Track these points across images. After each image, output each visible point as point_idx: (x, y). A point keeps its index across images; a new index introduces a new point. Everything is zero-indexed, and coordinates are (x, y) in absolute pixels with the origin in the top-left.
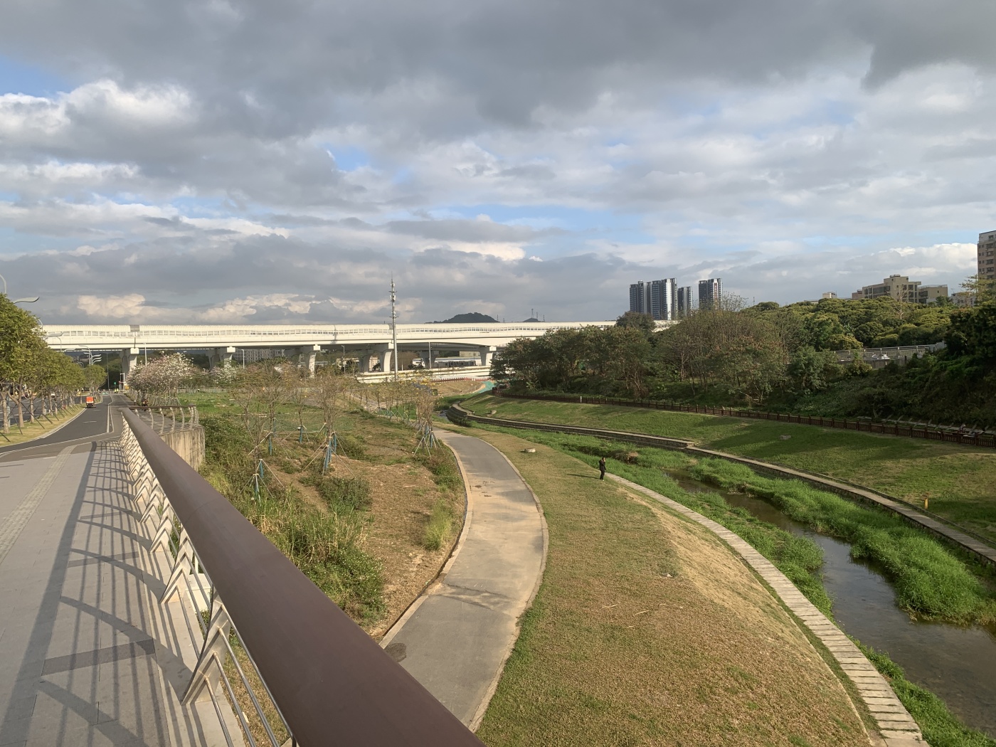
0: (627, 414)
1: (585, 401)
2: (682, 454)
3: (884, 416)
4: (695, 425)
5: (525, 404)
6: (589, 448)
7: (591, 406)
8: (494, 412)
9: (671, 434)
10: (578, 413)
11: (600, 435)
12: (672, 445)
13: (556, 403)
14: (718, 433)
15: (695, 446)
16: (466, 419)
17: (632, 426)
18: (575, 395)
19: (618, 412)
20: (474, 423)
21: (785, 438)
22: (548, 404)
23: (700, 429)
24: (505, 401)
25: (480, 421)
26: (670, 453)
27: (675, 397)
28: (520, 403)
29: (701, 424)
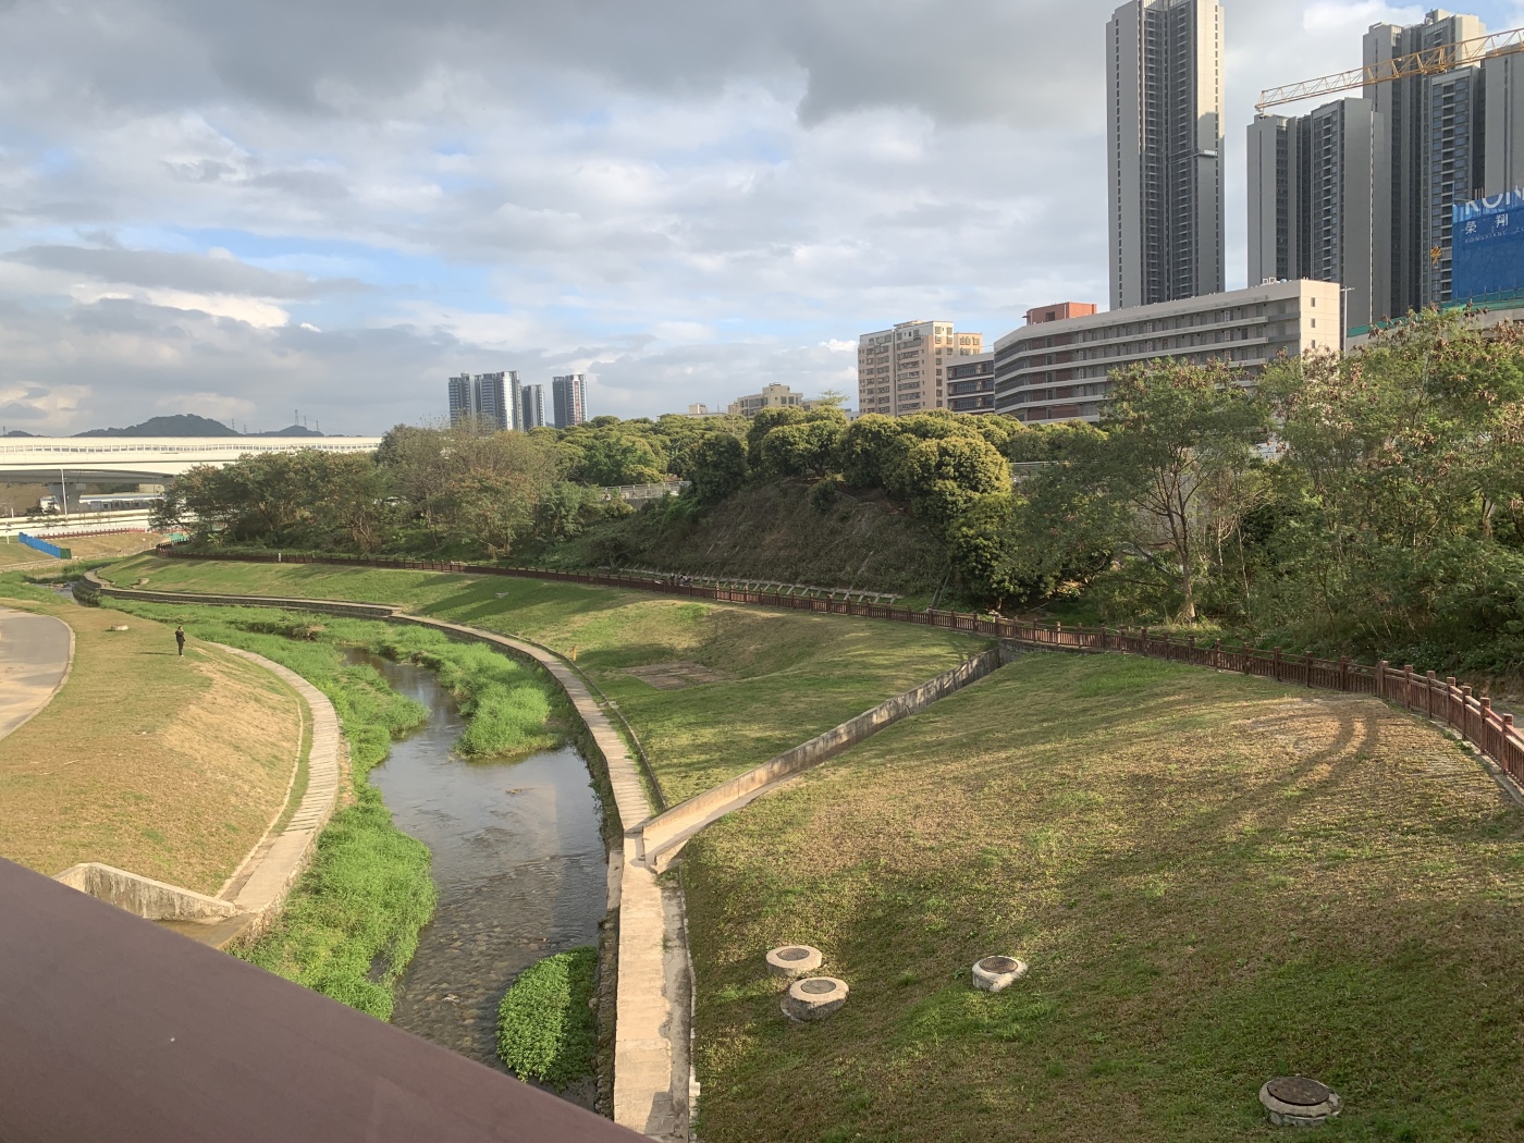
0: (336, 576)
1: (286, 559)
2: (383, 624)
3: (622, 566)
4: (413, 587)
5: (197, 567)
6: (263, 625)
7: (291, 566)
8: (145, 581)
9: (380, 599)
10: (269, 578)
11: (291, 606)
12: (377, 613)
13: (241, 564)
14: (433, 595)
15: (403, 612)
16: (97, 593)
17: (336, 592)
18: (274, 551)
19: (323, 573)
20: (107, 600)
21: (500, 595)
22: (231, 565)
23: (416, 591)
24: (167, 564)
25: (116, 595)
26: (367, 623)
27: (409, 551)
28: (191, 565)
29: (420, 585)
